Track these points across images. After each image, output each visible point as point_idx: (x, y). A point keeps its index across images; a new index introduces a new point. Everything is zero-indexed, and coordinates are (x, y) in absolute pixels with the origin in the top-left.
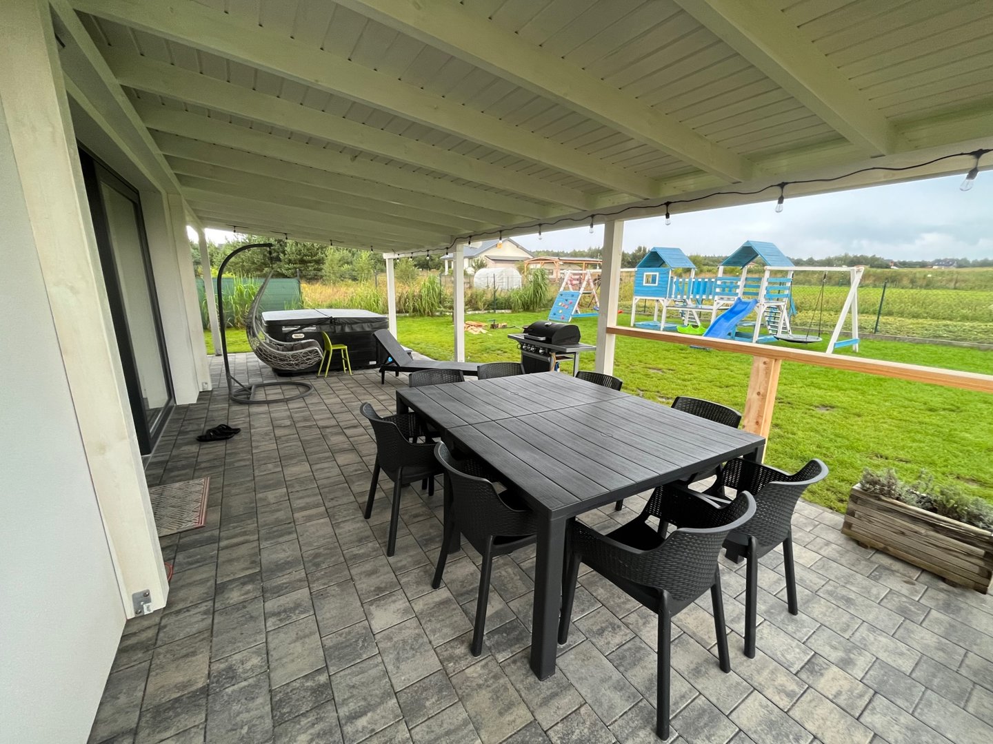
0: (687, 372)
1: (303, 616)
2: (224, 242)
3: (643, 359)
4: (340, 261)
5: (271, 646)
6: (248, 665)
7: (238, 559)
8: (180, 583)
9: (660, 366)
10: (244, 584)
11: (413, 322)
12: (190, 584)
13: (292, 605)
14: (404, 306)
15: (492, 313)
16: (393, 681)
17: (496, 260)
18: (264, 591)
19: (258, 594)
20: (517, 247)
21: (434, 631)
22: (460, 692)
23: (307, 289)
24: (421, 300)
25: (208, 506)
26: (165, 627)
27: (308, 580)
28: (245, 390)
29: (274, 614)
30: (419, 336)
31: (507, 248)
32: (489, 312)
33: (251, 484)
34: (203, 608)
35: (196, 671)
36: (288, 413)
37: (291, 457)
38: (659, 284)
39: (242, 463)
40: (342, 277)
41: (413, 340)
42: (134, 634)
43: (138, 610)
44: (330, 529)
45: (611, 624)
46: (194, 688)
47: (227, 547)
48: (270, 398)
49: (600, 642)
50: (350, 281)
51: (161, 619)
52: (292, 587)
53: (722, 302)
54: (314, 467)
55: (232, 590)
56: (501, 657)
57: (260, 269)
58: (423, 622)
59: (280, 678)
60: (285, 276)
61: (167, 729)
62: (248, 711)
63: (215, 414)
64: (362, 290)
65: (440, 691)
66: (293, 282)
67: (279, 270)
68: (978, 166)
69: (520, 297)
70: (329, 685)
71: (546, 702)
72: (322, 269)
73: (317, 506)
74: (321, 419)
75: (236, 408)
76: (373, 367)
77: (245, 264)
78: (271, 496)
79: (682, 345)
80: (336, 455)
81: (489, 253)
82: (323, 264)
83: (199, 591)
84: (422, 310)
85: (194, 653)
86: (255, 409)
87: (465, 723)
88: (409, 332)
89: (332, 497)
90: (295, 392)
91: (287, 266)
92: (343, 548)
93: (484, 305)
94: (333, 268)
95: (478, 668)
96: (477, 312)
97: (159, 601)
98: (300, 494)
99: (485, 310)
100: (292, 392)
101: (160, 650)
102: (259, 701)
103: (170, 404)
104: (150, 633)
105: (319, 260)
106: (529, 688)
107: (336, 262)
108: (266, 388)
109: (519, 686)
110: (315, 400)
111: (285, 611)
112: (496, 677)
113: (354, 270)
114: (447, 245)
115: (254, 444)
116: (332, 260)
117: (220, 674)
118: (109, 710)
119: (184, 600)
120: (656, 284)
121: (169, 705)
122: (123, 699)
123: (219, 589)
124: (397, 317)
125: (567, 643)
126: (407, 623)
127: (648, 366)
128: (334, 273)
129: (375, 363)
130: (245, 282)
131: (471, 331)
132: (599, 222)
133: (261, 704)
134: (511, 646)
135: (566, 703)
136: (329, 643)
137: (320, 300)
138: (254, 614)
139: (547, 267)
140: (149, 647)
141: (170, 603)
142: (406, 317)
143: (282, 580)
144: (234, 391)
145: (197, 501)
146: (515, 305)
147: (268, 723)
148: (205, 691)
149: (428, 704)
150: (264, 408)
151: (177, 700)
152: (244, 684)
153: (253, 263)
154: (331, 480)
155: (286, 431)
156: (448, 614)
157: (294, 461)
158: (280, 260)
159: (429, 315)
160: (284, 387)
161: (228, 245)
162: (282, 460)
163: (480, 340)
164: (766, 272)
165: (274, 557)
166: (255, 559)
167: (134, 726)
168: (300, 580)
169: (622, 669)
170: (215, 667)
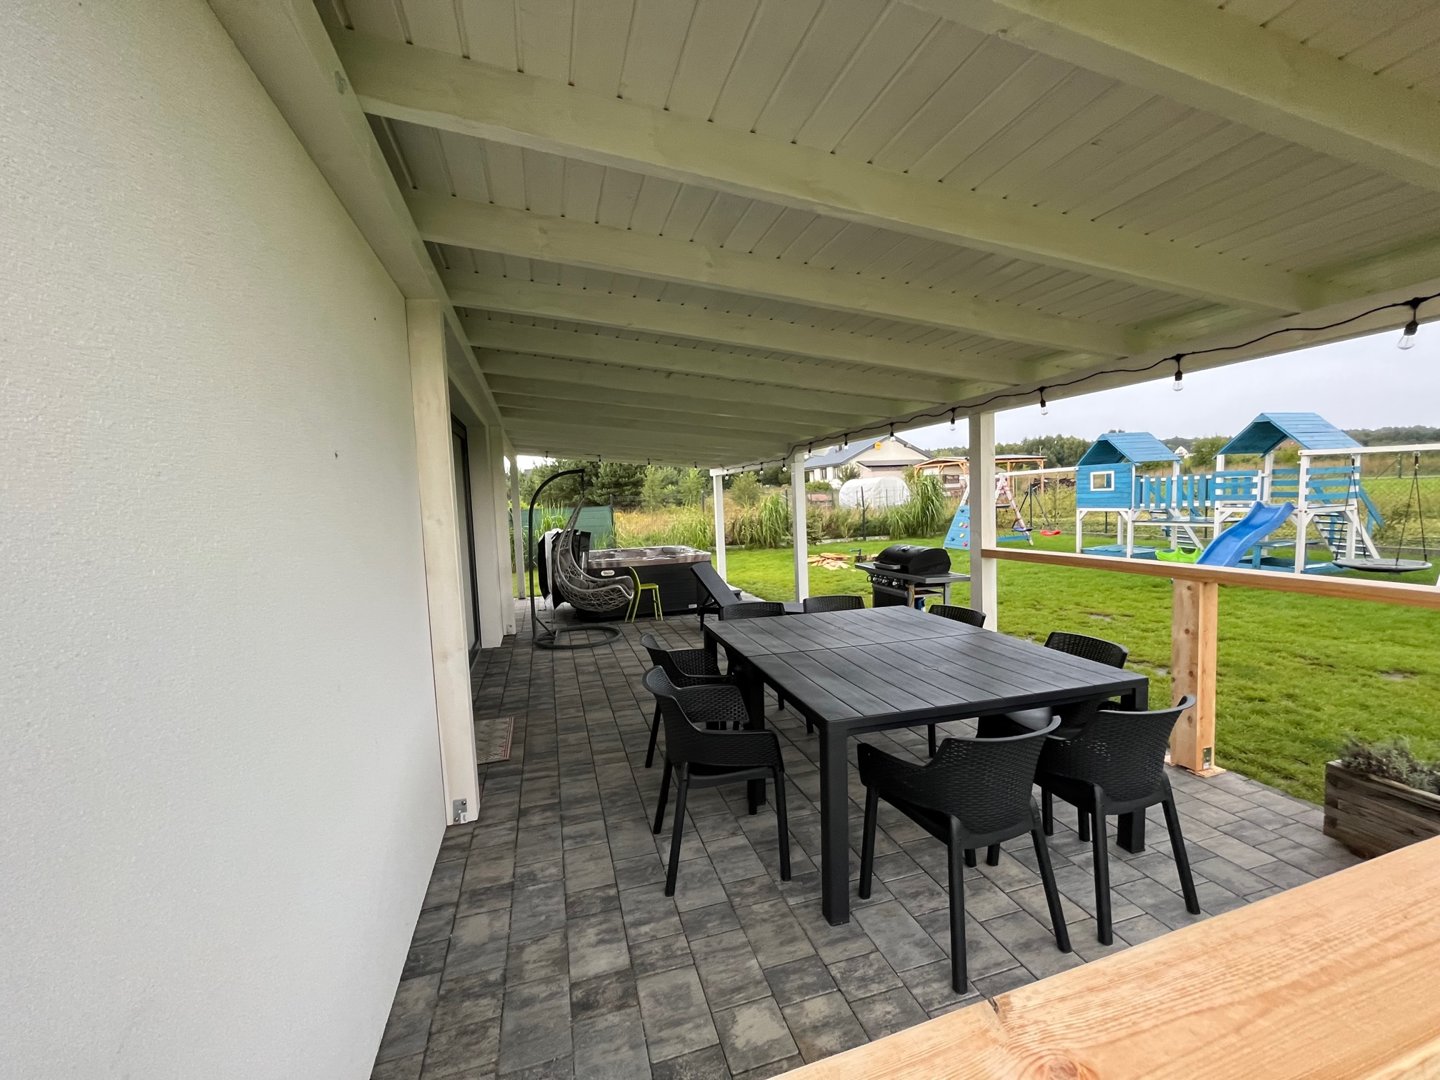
0: (1153, 619)
1: (597, 842)
2: (531, 467)
3: (1083, 600)
4: (662, 481)
5: (568, 861)
6: (547, 873)
7: (538, 790)
8: (489, 804)
9: (1109, 611)
10: (544, 811)
11: (750, 556)
12: (495, 806)
13: (588, 832)
14: (739, 534)
15: (861, 541)
16: (678, 904)
17: (874, 467)
18: (562, 818)
19: (557, 820)
20: (905, 446)
21: (724, 871)
22: (743, 922)
23: (622, 519)
24: (761, 526)
25: (513, 743)
26: (477, 836)
27: (604, 815)
28: (550, 634)
29: (570, 838)
30: (756, 574)
31: (888, 449)
32: (856, 540)
33: (554, 727)
34: (508, 825)
35: (504, 871)
36: (593, 659)
37: (592, 703)
38: (1115, 488)
39: (545, 706)
40: (664, 502)
41: (747, 579)
42: (452, 838)
43: (457, 817)
44: (629, 773)
45: (929, 890)
46: (502, 882)
47: (528, 780)
48: (574, 643)
49: (912, 904)
50: (674, 506)
51: (474, 829)
52: (589, 818)
53: (1229, 511)
54: (617, 714)
55: (534, 813)
56: (792, 901)
57: (568, 497)
58: (714, 861)
59: (573, 886)
60: (596, 504)
61: (482, 906)
62: (546, 905)
63: (520, 658)
64: (685, 518)
65: (723, 917)
66: (606, 510)
67: (590, 497)
68: (1417, 317)
69: (902, 517)
70: (618, 897)
71: (832, 943)
72: (640, 493)
73: (618, 751)
74: (629, 667)
75: (539, 653)
76: (693, 611)
77: (553, 492)
78: (572, 738)
79: (1158, 580)
80: (641, 704)
81: (864, 458)
82: (642, 486)
83: (505, 812)
84: (762, 540)
85: (501, 858)
86: (559, 654)
87: (744, 945)
88: (745, 569)
89: (633, 743)
90: (600, 637)
91: (599, 491)
92: (640, 790)
93: (849, 530)
94: (653, 490)
95: (766, 906)
96: (839, 541)
97: (472, 814)
98: (601, 739)
99: (851, 537)
100: (597, 637)
101: (474, 852)
102: (556, 899)
103: (477, 647)
104: (466, 839)
105: (638, 482)
106: (817, 930)
107: (657, 483)
108: (571, 633)
109: (806, 926)
110: (622, 646)
111: (581, 836)
112: (783, 916)
113: (679, 492)
114: (784, 455)
115: (557, 689)
116: (652, 481)
117: (523, 875)
118: (435, 888)
119: (492, 817)
120: (1112, 489)
121: (482, 891)
122: (447, 882)
123: (522, 813)
124: (727, 550)
125: (870, 899)
126: (699, 861)
127: (1088, 610)
128: (654, 497)
129: (695, 606)
130: (553, 513)
131: (827, 566)
132: (962, 416)
133: (556, 903)
134: (806, 893)
135: (856, 947)
136: (620, 865)
137: (635, 531)
138: (553, 835)
139: (950, 472)
140: (466, 848)
141: (481, 818)
142: (741, 549)
143: (579, 811)
144: (538, 635)
145: (502, 737)
146: (894, 530)
147: (563, 916)
148: (511, 886)
149: (709, 925)
150: (568, 654)
151: (489, 889)
152: (543, 886)
153: (562, 490)
154: (634, 727)
155: (590, 678)
156: (742, 858)
157: (596, 707)
158: (591, 485)
159: (771, 547)
160: (590, 632)
161: (535, 471)
162: (585, 706)
163: (837, 578)
164: (1303, 458)
165: (573, 791)
166: (555, 791)
167: (456, 900)
168: (596, 813)
169: (930, 930)
170: (519, 870)
